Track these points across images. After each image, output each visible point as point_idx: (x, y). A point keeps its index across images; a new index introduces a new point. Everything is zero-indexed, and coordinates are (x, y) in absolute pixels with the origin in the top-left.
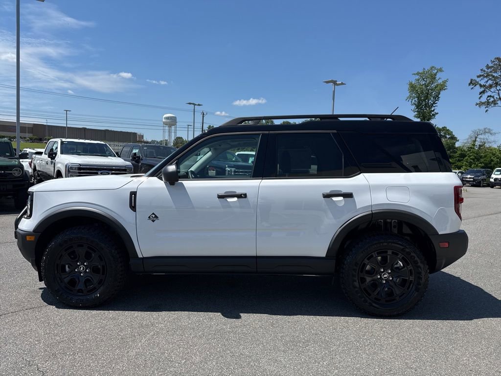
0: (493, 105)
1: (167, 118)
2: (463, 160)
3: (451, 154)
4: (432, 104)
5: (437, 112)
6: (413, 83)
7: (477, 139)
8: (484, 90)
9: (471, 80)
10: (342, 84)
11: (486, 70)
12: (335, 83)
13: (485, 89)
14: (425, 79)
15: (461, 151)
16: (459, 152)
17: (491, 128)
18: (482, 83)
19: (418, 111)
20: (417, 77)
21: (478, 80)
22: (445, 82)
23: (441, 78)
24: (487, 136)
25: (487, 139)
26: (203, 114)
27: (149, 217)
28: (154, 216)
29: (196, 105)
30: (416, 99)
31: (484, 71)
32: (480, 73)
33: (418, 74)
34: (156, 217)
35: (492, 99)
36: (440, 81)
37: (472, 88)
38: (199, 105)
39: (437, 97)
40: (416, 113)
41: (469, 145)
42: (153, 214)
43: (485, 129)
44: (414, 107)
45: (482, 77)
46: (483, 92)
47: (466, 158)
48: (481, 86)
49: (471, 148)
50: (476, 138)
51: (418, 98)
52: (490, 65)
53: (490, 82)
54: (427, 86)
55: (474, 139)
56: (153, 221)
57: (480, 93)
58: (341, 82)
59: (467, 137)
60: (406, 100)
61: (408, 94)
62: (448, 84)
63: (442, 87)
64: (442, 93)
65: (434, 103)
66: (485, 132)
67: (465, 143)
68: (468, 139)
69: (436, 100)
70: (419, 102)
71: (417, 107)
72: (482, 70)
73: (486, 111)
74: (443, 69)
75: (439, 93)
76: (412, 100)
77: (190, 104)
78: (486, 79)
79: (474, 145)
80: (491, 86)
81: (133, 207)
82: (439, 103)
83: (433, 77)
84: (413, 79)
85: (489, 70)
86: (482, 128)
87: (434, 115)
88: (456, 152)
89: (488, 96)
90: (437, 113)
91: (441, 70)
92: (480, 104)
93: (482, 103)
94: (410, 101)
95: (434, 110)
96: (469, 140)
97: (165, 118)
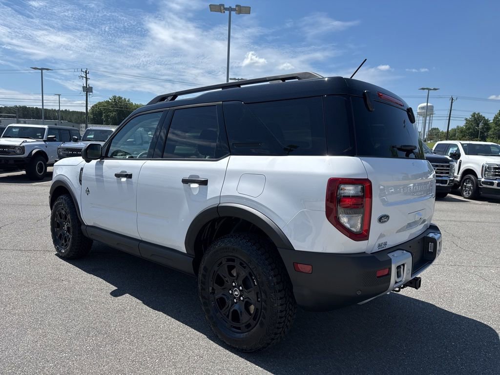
1: (422, 108)
26: (452, 100)
28: (88, 190)
29: (431, 89)
38: (435, 89)
56: (88, 195)
77: (423, 89)
97: (420, 108)
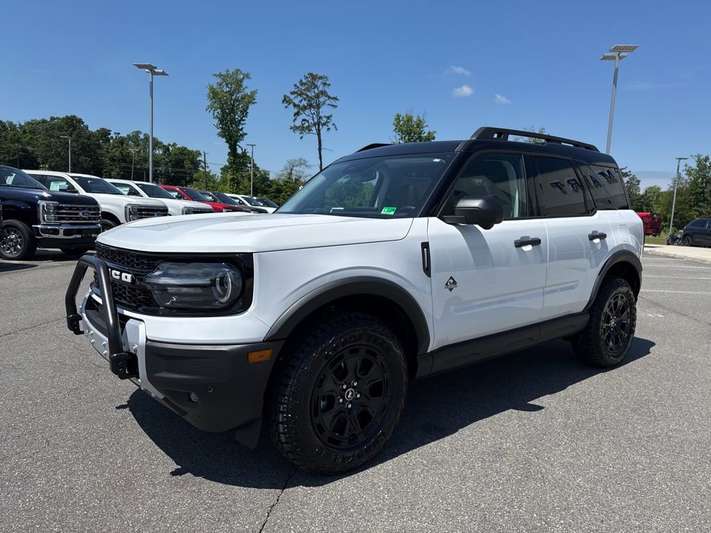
0: (307, 131)
2: (278, 196)
3: (266, 189)
4: (240, 121)
5: (245, 132)
6: (215, 87)
7: (293, 172)
8: (298, 112)
9: (285, 96)
10: (163, 74)
11: (300, 86)
12: (152, 69)
13: (300, 110)
14: (229, 86)
15: (277, 185)
16: (275, 187)
17: (306, 160)
18: (296, 101)
19: (222, 128)
20: (219, 80)
21: (292, 97)
22: (253, 93)
23: (248, 87)
24: (302, 168)
25: (303, 172)
27: (447, 284)
28: (452, 281)
30: (219, 111)
31: (298, 87)
32: (293, 89)
33: (220, 75)
34: (455, 283)
35: (307, 124)
36: (248, 91)
37: (286, 107)
39: (245, 112)
40: (219, 130)
41: (284, 178)
42: (451, 278)
43: (300, 159)
44: (216, 121)
45: (296, 95)
46: (297, 114)
47: (283, 194)
48: (295, 105)
49: (287, 182)
50: (292, 169)
51: (222, 110)
52: (304, 81)
53: (305, 103)
54: (232, 95)
55: (289, 171)
56: (451, 290)
57: (295, 115)
58: (161, 71)
59: (282, 168)
60: (207, 110)
61: (208, 103)
62: (257, 96)
63: (250, 99)
64: (251, 107)
65: (242, 119)
66: (301, 164)
67: (281, 176)
68: (283, 171)
69: (244, 116)
70: (223, 116)
71: (221, 121)
72: (295, 85)
73: (301, 138)
74: (251, 76)
75: (248, 107)
76: (214, 111)
78: (300, 98)
79: (290, 178)
80: (305, 108)
81: (427, 270)
82: (247, 120)
83: (239, 83)
84: (215, 82)
85: (303, 88)
86: (297, 158)
87: (241, 135)
88: (271, 187)
89: (303, 120)
90: (246, 134)
91: (247, 76)
92: (295, 128)
93: (298, 128)
94: (212, 112)
95: (242, 129)
96: (285, 172)
